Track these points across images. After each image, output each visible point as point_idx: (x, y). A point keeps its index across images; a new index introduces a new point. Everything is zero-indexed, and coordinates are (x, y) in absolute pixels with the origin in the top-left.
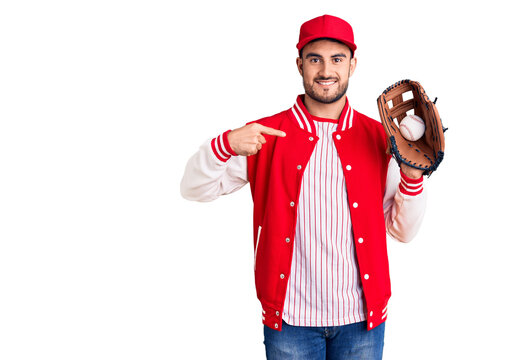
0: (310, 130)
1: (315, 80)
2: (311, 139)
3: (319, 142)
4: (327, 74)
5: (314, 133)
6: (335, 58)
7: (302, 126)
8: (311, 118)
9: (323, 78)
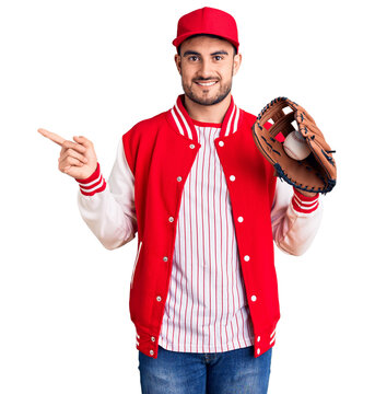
0: (191, 137)
1: (194, 80)
2: (192, 146)
3: (201, 150)
4: (206, 74)
5: (195, 140)
6: (216, 56)
7: (182, 132)
8: (192, 123)
9: (202, 78)
